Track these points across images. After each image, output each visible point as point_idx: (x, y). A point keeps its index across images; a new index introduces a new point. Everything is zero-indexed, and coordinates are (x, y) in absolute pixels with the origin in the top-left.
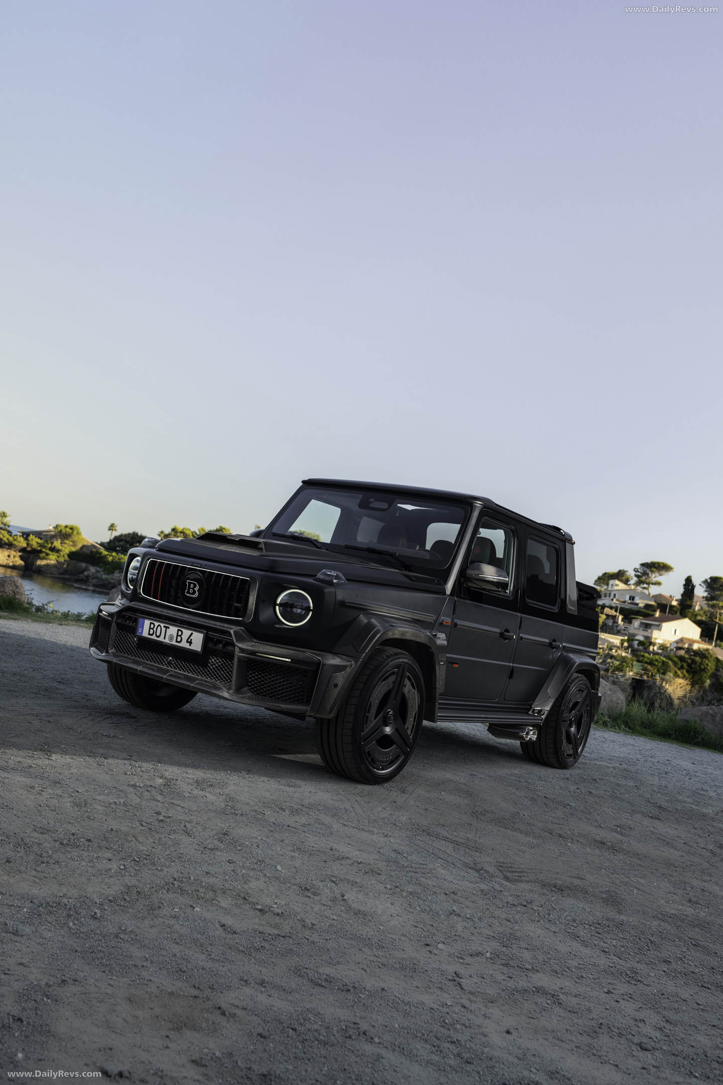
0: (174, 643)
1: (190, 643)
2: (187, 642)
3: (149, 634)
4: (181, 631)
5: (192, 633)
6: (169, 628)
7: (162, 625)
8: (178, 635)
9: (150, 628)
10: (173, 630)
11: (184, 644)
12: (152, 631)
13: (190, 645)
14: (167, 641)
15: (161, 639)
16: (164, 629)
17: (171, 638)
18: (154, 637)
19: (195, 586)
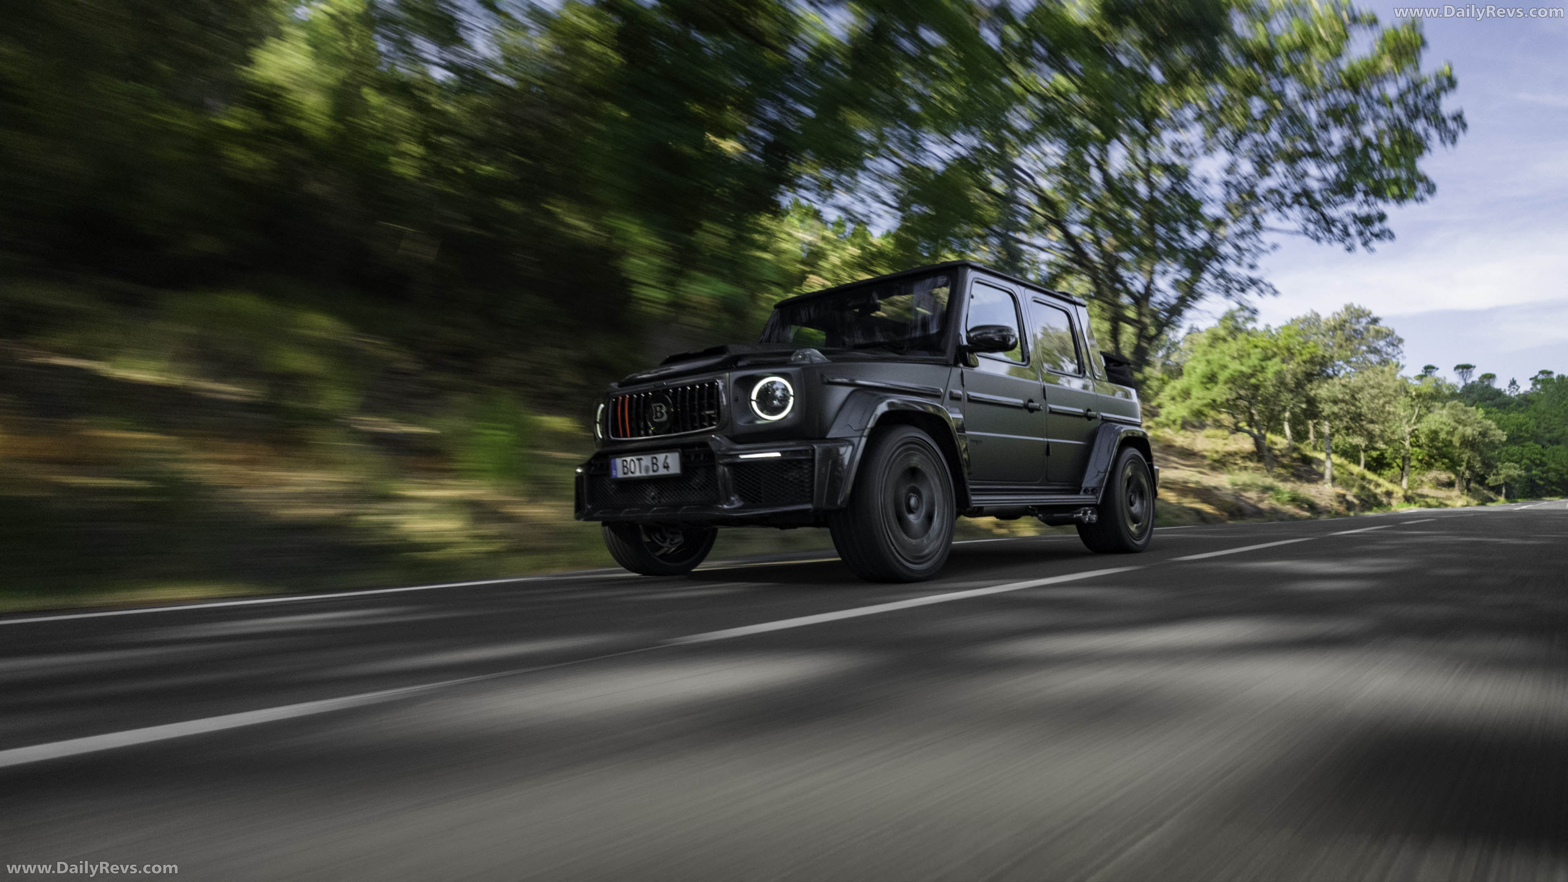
0: (651, 473)
1: (666, 467)
2: (665, 467)
3: (625, 473)
4: (656, 458)
5: (666, 457)
6: (641, 459)
7: (634, 458)
8: (653, 464)
9: (624, 466)
10: (646, 460)
11: (662, 472)
12: (626, 469)
13: (668, 470)
14: (644, 474)
15: (637, 474)
16: (637, 462)
17: (647, 469)
18: (630, 475)
19: (661, 407)
